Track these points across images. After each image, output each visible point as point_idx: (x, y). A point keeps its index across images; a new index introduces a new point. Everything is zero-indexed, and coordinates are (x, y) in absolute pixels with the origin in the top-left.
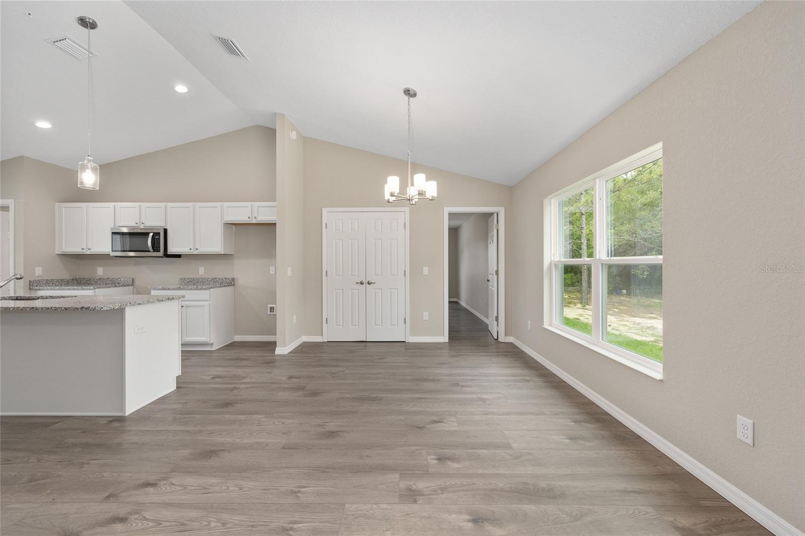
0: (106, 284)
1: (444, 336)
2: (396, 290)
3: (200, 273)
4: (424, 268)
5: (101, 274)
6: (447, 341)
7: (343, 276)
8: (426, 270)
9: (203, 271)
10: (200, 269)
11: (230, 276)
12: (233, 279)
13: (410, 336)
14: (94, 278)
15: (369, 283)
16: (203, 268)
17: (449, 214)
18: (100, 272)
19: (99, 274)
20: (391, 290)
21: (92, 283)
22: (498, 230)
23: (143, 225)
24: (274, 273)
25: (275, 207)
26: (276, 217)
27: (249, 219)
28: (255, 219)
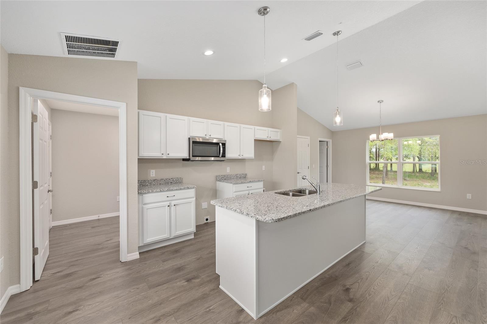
0: (160, 184)
3: (228, 172)
8: (314, 166)
9: (229, 170)
12: (246, 175)
14: (148, 180)
16: (229, 168)
17: (319, 141)
18: (153, 174)
19: (151, 176)
22: (327, 149)
23: (210, 137)
24: (264, 170)
25: (278, 132)
26: (279, 138)
27: (267, 138)
28: (269, 138)
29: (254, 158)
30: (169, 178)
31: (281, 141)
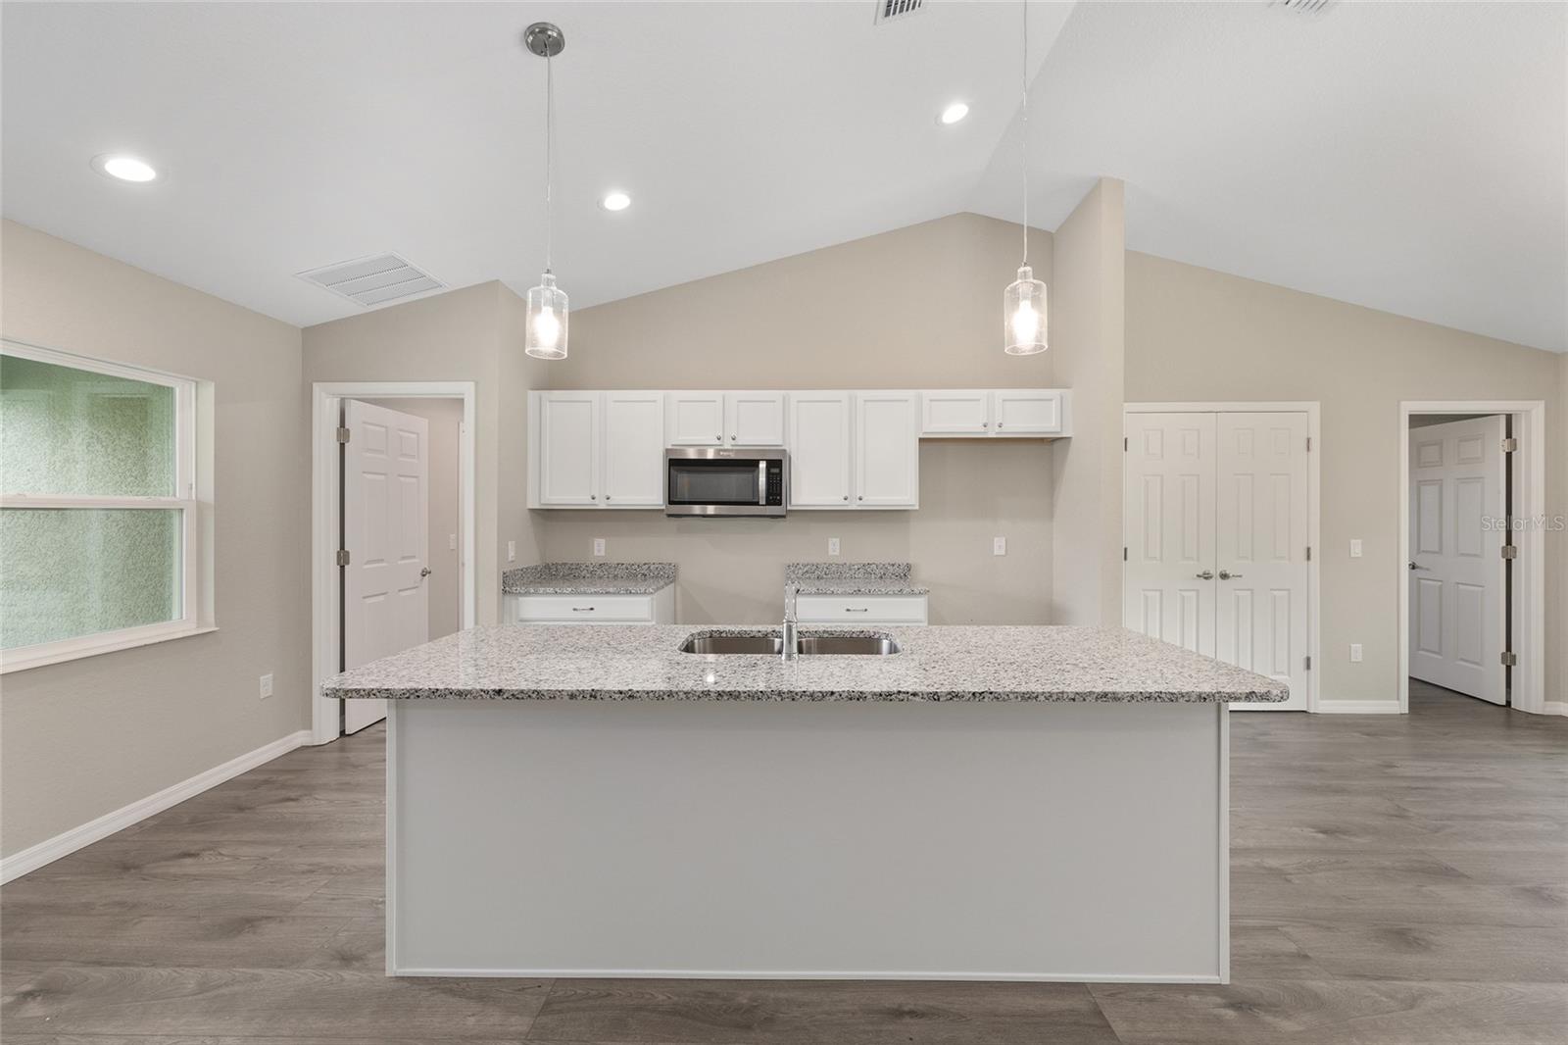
0: (616, 576)
1: (1398, 699)
2: (1286, 593)
3: (831, 553)
4: (1353, 541)
5: (603, 553)
6: (1407, 712)
7: (1161, 559)
8: (1356, 548)
9: (838, 548)
10: (830, 542)
11: (902, 560)
12: (909, 567)
13: (1322, 699)
14: (588, 563)
15: (1224, 576)
17: (1410, 416)
18: (600, 548)
19: (596, 553)
20: (1275, 593)
21: (583, 574)
22: (1509, 456)
23: (733, 442)
24: (1003, 552)
25: (1051, 400)
26: (1053, 424)
27: (983, 429)
28: (997, 429)
29: (917, 508)
30: (638, 562)
31: (1069, 438)
